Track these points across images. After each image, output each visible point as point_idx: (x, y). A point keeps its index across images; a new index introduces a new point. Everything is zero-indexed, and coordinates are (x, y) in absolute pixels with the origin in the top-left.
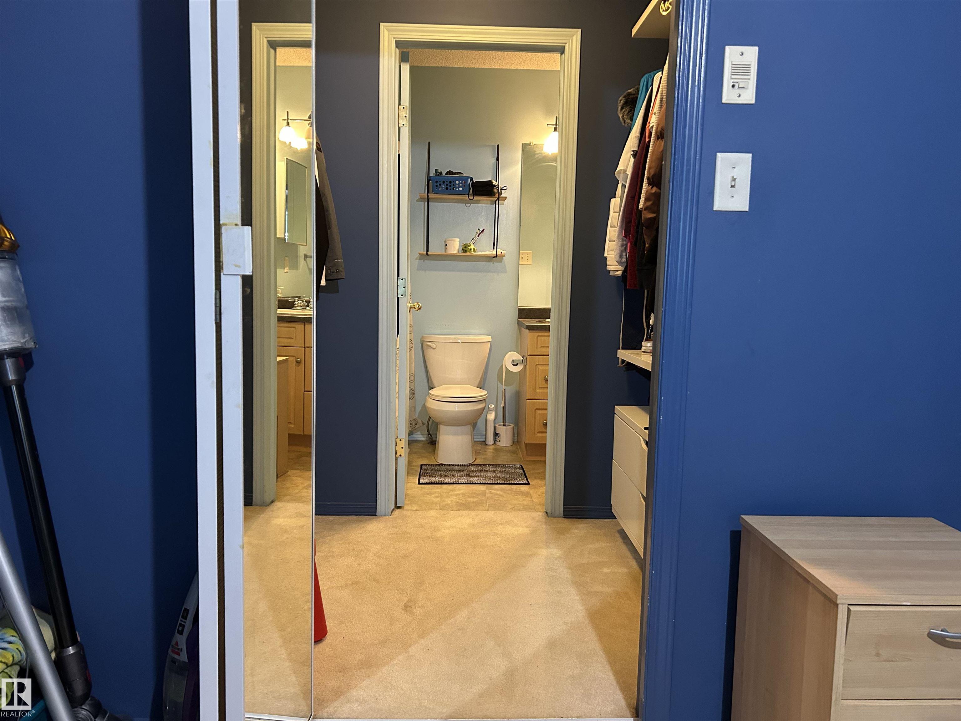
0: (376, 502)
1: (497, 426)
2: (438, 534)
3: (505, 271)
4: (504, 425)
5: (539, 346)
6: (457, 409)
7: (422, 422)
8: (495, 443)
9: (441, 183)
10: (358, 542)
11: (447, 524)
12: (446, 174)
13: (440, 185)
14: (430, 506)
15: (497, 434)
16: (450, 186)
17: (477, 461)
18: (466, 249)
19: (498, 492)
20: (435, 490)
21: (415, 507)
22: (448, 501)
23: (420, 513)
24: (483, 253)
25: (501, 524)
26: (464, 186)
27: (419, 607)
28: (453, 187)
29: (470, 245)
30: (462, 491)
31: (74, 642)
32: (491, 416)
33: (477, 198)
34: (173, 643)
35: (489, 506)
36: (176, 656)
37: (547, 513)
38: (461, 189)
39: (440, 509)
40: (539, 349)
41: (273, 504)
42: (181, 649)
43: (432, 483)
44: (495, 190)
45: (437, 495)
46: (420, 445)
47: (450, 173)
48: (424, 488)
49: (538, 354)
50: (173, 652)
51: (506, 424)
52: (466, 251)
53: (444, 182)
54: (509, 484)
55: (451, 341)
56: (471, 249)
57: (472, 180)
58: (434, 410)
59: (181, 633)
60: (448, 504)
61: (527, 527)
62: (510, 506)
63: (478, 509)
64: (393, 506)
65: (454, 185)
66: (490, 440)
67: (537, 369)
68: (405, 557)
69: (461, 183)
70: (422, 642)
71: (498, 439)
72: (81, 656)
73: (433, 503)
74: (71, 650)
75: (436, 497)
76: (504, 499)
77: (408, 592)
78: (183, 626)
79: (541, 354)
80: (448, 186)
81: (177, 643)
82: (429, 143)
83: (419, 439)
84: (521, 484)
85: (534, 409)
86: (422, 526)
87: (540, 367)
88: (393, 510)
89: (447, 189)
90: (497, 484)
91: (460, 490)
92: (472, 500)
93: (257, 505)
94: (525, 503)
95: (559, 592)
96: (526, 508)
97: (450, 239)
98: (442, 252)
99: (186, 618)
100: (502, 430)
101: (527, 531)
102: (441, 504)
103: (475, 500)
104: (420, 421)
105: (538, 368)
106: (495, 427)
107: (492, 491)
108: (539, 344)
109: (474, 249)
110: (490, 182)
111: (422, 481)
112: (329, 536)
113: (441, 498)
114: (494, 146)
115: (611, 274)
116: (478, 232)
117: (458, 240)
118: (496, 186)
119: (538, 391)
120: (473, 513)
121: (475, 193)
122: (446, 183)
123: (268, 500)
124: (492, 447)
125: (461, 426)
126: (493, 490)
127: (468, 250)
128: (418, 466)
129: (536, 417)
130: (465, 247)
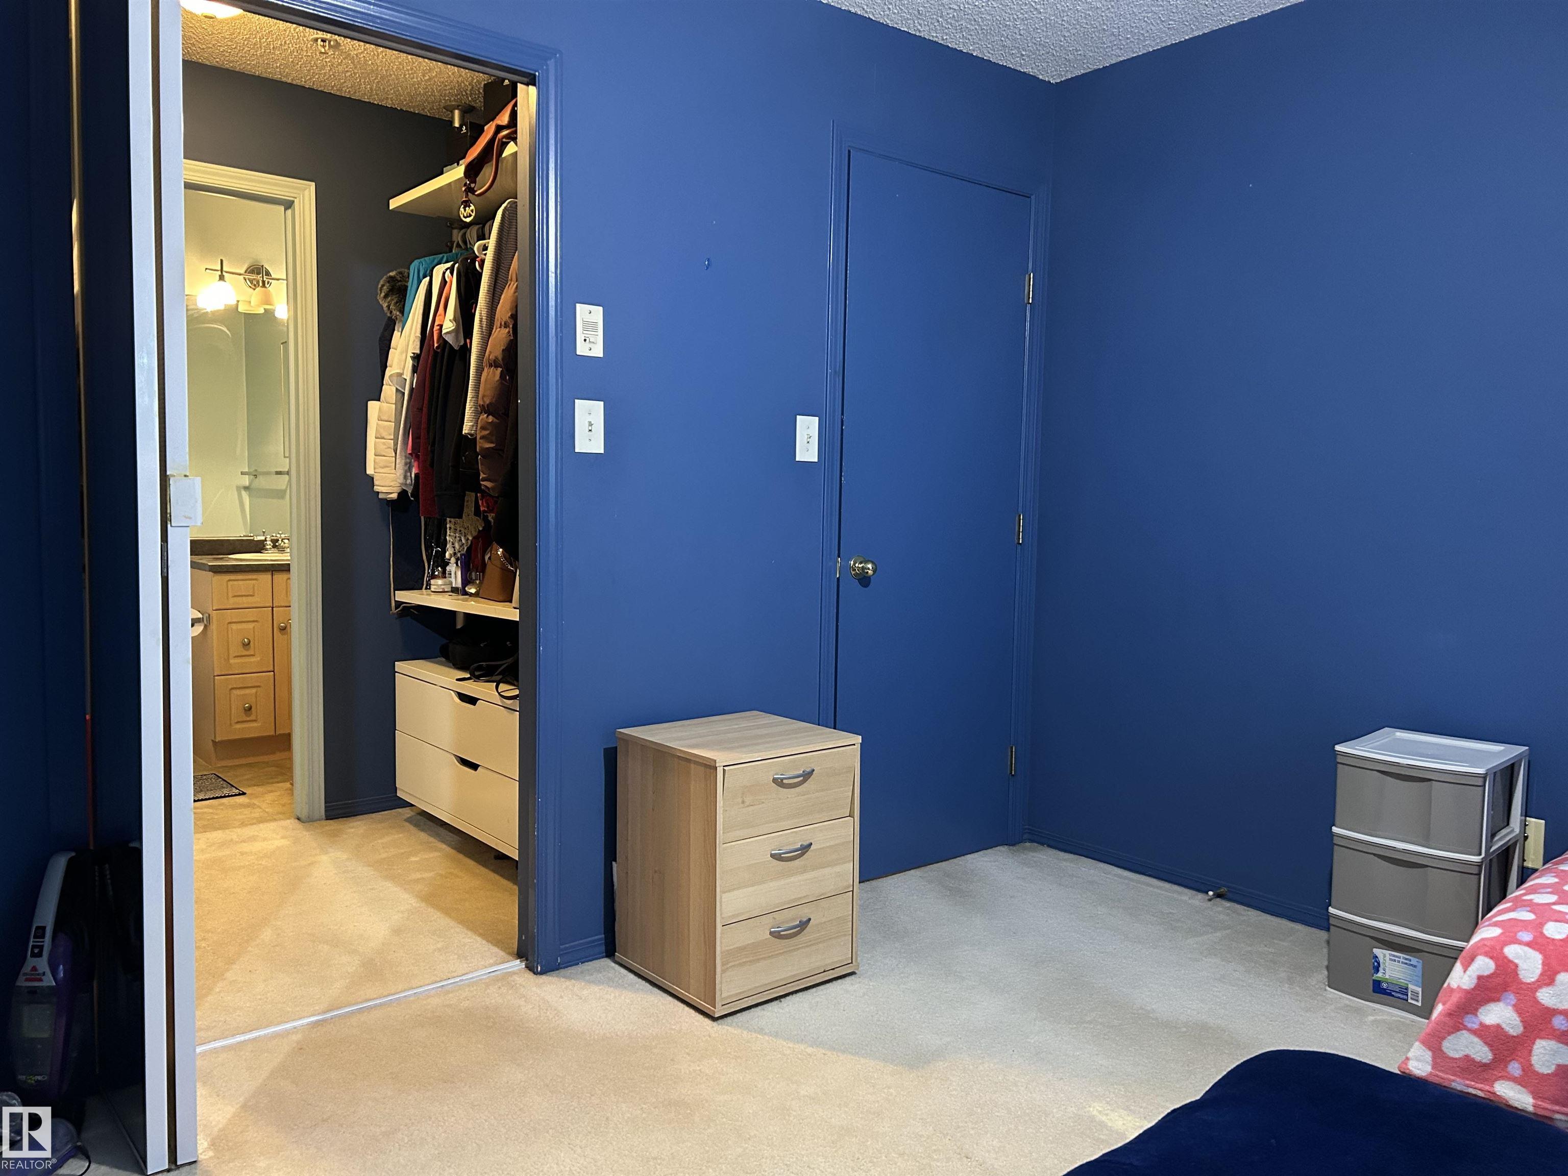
5: (230, 595)
19: (205, 810)
36: (36, 984)
37: (299, 818)
40: (232, 600)
42: (44, 973)
49: (231, 607)
50: (29, 980)
59: (38, 955)
67: (230, 629)
76: (221, 816)
79: (234, 607)
81: (34, 968)
84: (232, 796)
85: (228, 690)
87: (234, 626)
94: (256, 815)
95: (373, 889)
105: (232, 629)
108: (230, 590)
115: (381, 496)
119: (232, 661)
129: (232, 700)
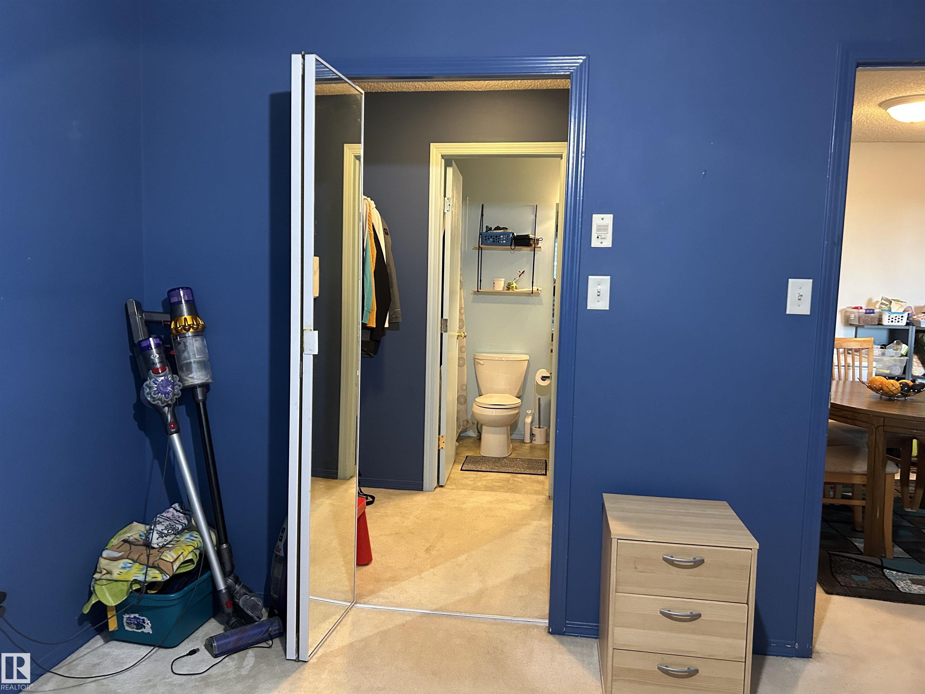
0: (423, 481)
1: (533, 428)
2: (464, 506)
3: (541, 304)
4: (539, 428)
6: (494, 414)
7: (472, 422)
8: (531, 442)
9: (489, 237)
10: (406, 508)
11: (472, 500)
12: (495, 229)
13: (488, 239)
14: (465, 486)
15: (533, 434)
16: (496, 240)
17: (512, 455)
18: (510, 287)
19: (519, 480)
20: (471, 476)
21: (454, 487)
22: (479, 484)
23: (454, 491)
24: (523, 290)
25: (512, 502)
26: (507, 239)
27: (436, 550)
28: (498, 240)
29: (513, 284)
30: (492, 478)
31: (226, 542)
32: (529, 420)
33: (517, 247)
34: (277, 546)
35: (509, 489)
36: (278, 553)
37: (549, 497)
38: (504, 242)
39: (472, 490)
41: (352, 478)
42: (281, 550)
43: (471, 470)
44: (532, 242)
45: (472, 479)
46: (471, 440)
47: (498, 228)
48: (464, 474)
50: (277, 551)
51: (541, 426)
52: (509, 288)
53: (491, 237)
54: (530, 474)
55: (497, 359)
56: (513, 287)
57: (513, 234)
58: (478, 414)
59: (281, 540)
60: (478, 486)
61: (530, 505)
62: (524, 491)
63: (499, 491)
64: (436, 484)
65: (499, 238)
66: (527, 440)
68: (435, 519)
69: (505, 237)
70: (432, 570)
71: (534, 438)
72: (230, 549)
73: (467, 485)
74: (225, 546)
75: (471, 481)
76: (522, 485)
77: (431, 541)
78: (282, 537)
80: (495, 240)
81: (278, 546)
82: (483, 205)
83: (471, 435)
84: (540, 475)
86: (454, 500)
88: (436, 488)
89: (494, 241)
90: (521, 473)
91: (491, 476)
92: (497, 484)
93: (339, 479)
94: (538, 489)
95: (535, 549)
96: (537, 493)
97: (497, 279)
98: (491, 290)
99: (283, 533)
100: (536, 431)
101: (529, 508)
102: (473, 486)
103: (500, 484)
104: (470, 422)
106: (531, 429)
107: (515, 479)
109: (516, 286)
110: (528, 236)
111: (463, 468)
112: (387, 502)
113: (474, 481)
114: (533, 206)
116: (519, 273)
117: (504, 279)
118: (532, 239)
120: (494, 493)
121: (516, 245)
122: (493, 237)
123: (348, 477)
124: (529, 445)
125: (499, 427)
126: (517, 478)
127: (511, 288)
128: (464, 457)
130: (509, 285)
